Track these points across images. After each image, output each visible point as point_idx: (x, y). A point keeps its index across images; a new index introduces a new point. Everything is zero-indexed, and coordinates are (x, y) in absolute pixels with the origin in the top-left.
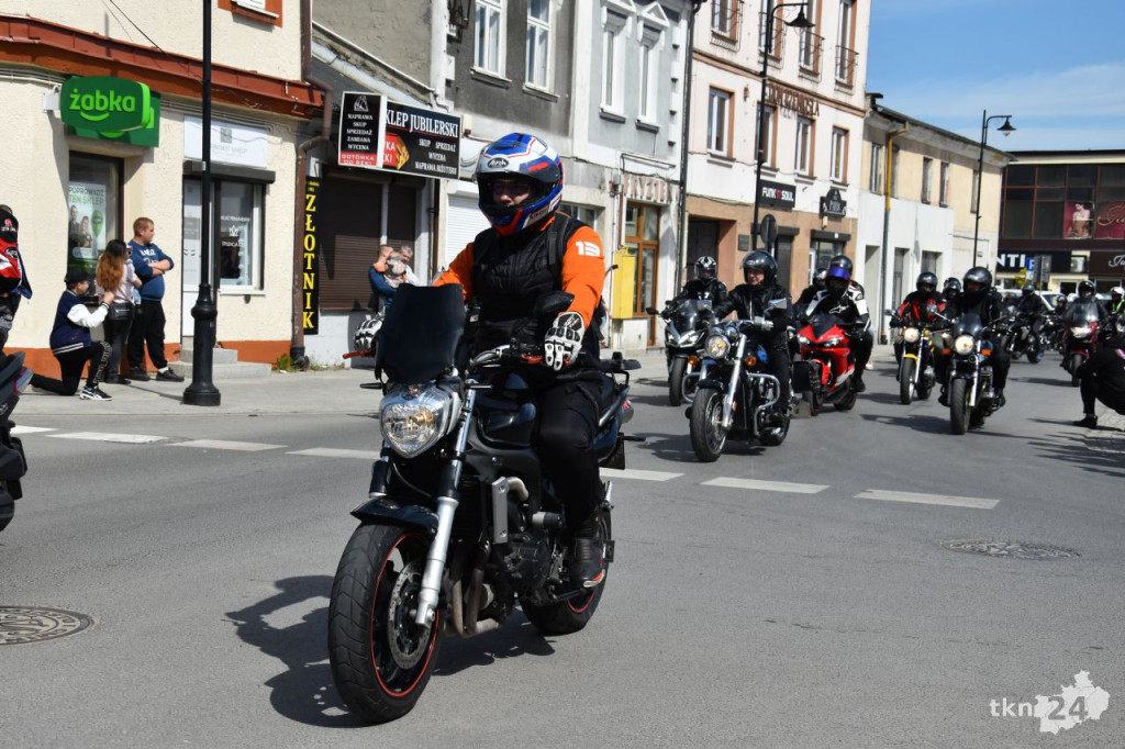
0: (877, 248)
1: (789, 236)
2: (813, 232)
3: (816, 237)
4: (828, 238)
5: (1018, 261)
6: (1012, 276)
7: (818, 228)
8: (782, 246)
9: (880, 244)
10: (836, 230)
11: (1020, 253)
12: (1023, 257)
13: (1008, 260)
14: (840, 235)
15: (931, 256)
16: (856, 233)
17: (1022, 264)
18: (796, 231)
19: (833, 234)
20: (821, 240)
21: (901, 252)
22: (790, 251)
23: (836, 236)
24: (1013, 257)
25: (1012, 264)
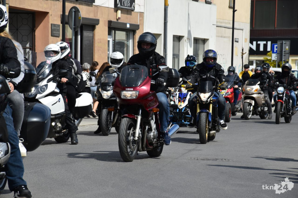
0: (159, 35)
1: (92, 25)
2: (110, 22)
3: (113, 27)
4: (122, 27)
5: (265, 46)
6: (261, 58)
7: (114, 20)
8: (86, 34)
9: (162, 32)
10: (127, 20)
11: (267, 40)
12: (269, 43)
13: (258, 46)
14: (130, 25)
15: (200, 42)
16: (143, 24)
17: (269, 49)
18: (97, 22)
19: (126, 24)
20: (116, 29)
21: (178, 39)
22: (93, 37)
23: (128, 26)
24: (262, 43)
25: (262, 49)
